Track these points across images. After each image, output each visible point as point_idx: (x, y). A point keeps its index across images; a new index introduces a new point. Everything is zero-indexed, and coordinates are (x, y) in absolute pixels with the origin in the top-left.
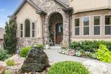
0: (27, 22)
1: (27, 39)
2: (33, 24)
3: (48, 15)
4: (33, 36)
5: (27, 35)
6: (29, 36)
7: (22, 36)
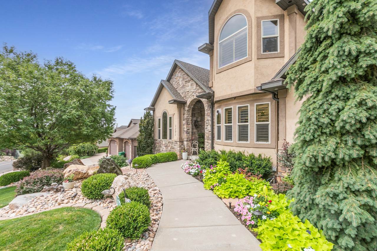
0: (165, 115)
1: (164, 142)
2: (170, 118)
3: (188, 103)
4: (170, 138)
5: (165, 137)
6: (166, 138)
7: (159, 138)
